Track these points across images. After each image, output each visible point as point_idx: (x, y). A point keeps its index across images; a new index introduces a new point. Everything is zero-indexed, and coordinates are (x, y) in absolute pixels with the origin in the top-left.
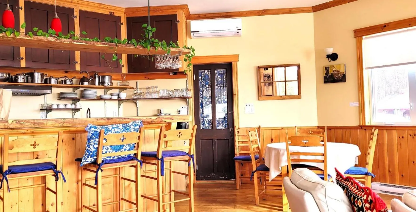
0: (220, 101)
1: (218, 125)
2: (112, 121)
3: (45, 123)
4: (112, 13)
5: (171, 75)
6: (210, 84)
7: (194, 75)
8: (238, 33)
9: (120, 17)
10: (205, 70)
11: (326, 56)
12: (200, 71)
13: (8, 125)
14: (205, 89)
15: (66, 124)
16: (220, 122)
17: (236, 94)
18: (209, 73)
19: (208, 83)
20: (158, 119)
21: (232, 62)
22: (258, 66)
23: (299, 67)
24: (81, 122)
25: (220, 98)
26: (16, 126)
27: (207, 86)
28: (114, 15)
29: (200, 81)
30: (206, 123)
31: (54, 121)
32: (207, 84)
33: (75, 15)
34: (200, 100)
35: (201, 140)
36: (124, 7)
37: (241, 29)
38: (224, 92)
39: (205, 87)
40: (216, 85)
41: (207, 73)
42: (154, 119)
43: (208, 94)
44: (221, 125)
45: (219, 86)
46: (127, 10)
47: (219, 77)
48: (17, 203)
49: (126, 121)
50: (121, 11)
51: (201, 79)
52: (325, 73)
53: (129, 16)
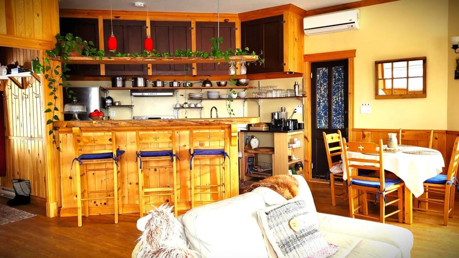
0: (337, 100)
1: (335, 124)
2: (173, 123)
3: (119, 123)
4: (227, 20)
5: (287, 74)
6: (327, 82)
7: (311, 74)
8: (353, 27)
9: (235, 23)
10: (323, 68)
11: (452, 47)
12: (318, 69)
13: (93, 125)
14: (323, 87)
15: (135, 124)
16: (337, 121)
17: (352, 93)
18: (327, 71)
19: (326, 82)
20: (216, 121)
21: (349, 59)
22: (375, 62)
23: (425, 60)
24: (147, 123)
25: (337, 97)
26: (99, 125)
27: (325, 84)
28: (229, 21)
29: (318, 79)
30: (322, 122)
31: (126, 122)
32: (324, 82)
33: (192, 27)
34: (318, 99)
35: (317, 139)
36: (237, 13)
37: (354, 22)
38: (342, 90)
39: (323, 86)
40: (333, 83)
41: (325, 70)
42: (212, 122)
43: (326, 93)
44: (338, 124)
45: (336, 83)
46: (241, 15)
47: (337, 74)
48: (105, 180)
49: (185, 122)
50: (235, 17)
51: (319, 77)
52: (456, 66)
53: (243, 21)
